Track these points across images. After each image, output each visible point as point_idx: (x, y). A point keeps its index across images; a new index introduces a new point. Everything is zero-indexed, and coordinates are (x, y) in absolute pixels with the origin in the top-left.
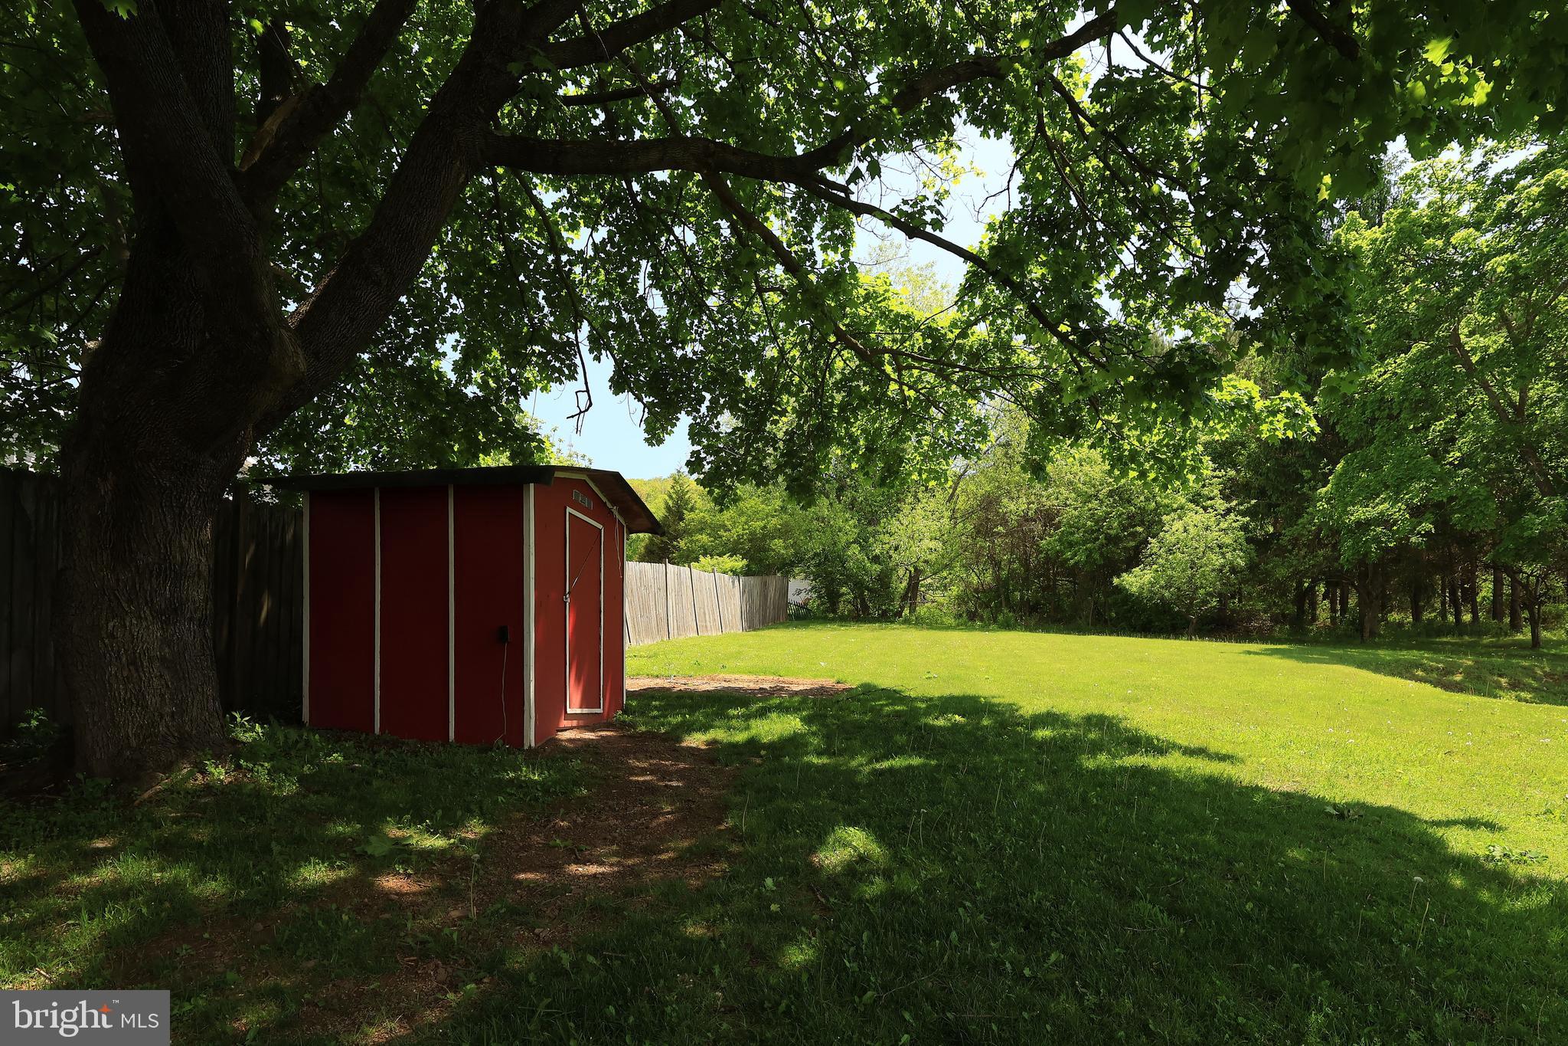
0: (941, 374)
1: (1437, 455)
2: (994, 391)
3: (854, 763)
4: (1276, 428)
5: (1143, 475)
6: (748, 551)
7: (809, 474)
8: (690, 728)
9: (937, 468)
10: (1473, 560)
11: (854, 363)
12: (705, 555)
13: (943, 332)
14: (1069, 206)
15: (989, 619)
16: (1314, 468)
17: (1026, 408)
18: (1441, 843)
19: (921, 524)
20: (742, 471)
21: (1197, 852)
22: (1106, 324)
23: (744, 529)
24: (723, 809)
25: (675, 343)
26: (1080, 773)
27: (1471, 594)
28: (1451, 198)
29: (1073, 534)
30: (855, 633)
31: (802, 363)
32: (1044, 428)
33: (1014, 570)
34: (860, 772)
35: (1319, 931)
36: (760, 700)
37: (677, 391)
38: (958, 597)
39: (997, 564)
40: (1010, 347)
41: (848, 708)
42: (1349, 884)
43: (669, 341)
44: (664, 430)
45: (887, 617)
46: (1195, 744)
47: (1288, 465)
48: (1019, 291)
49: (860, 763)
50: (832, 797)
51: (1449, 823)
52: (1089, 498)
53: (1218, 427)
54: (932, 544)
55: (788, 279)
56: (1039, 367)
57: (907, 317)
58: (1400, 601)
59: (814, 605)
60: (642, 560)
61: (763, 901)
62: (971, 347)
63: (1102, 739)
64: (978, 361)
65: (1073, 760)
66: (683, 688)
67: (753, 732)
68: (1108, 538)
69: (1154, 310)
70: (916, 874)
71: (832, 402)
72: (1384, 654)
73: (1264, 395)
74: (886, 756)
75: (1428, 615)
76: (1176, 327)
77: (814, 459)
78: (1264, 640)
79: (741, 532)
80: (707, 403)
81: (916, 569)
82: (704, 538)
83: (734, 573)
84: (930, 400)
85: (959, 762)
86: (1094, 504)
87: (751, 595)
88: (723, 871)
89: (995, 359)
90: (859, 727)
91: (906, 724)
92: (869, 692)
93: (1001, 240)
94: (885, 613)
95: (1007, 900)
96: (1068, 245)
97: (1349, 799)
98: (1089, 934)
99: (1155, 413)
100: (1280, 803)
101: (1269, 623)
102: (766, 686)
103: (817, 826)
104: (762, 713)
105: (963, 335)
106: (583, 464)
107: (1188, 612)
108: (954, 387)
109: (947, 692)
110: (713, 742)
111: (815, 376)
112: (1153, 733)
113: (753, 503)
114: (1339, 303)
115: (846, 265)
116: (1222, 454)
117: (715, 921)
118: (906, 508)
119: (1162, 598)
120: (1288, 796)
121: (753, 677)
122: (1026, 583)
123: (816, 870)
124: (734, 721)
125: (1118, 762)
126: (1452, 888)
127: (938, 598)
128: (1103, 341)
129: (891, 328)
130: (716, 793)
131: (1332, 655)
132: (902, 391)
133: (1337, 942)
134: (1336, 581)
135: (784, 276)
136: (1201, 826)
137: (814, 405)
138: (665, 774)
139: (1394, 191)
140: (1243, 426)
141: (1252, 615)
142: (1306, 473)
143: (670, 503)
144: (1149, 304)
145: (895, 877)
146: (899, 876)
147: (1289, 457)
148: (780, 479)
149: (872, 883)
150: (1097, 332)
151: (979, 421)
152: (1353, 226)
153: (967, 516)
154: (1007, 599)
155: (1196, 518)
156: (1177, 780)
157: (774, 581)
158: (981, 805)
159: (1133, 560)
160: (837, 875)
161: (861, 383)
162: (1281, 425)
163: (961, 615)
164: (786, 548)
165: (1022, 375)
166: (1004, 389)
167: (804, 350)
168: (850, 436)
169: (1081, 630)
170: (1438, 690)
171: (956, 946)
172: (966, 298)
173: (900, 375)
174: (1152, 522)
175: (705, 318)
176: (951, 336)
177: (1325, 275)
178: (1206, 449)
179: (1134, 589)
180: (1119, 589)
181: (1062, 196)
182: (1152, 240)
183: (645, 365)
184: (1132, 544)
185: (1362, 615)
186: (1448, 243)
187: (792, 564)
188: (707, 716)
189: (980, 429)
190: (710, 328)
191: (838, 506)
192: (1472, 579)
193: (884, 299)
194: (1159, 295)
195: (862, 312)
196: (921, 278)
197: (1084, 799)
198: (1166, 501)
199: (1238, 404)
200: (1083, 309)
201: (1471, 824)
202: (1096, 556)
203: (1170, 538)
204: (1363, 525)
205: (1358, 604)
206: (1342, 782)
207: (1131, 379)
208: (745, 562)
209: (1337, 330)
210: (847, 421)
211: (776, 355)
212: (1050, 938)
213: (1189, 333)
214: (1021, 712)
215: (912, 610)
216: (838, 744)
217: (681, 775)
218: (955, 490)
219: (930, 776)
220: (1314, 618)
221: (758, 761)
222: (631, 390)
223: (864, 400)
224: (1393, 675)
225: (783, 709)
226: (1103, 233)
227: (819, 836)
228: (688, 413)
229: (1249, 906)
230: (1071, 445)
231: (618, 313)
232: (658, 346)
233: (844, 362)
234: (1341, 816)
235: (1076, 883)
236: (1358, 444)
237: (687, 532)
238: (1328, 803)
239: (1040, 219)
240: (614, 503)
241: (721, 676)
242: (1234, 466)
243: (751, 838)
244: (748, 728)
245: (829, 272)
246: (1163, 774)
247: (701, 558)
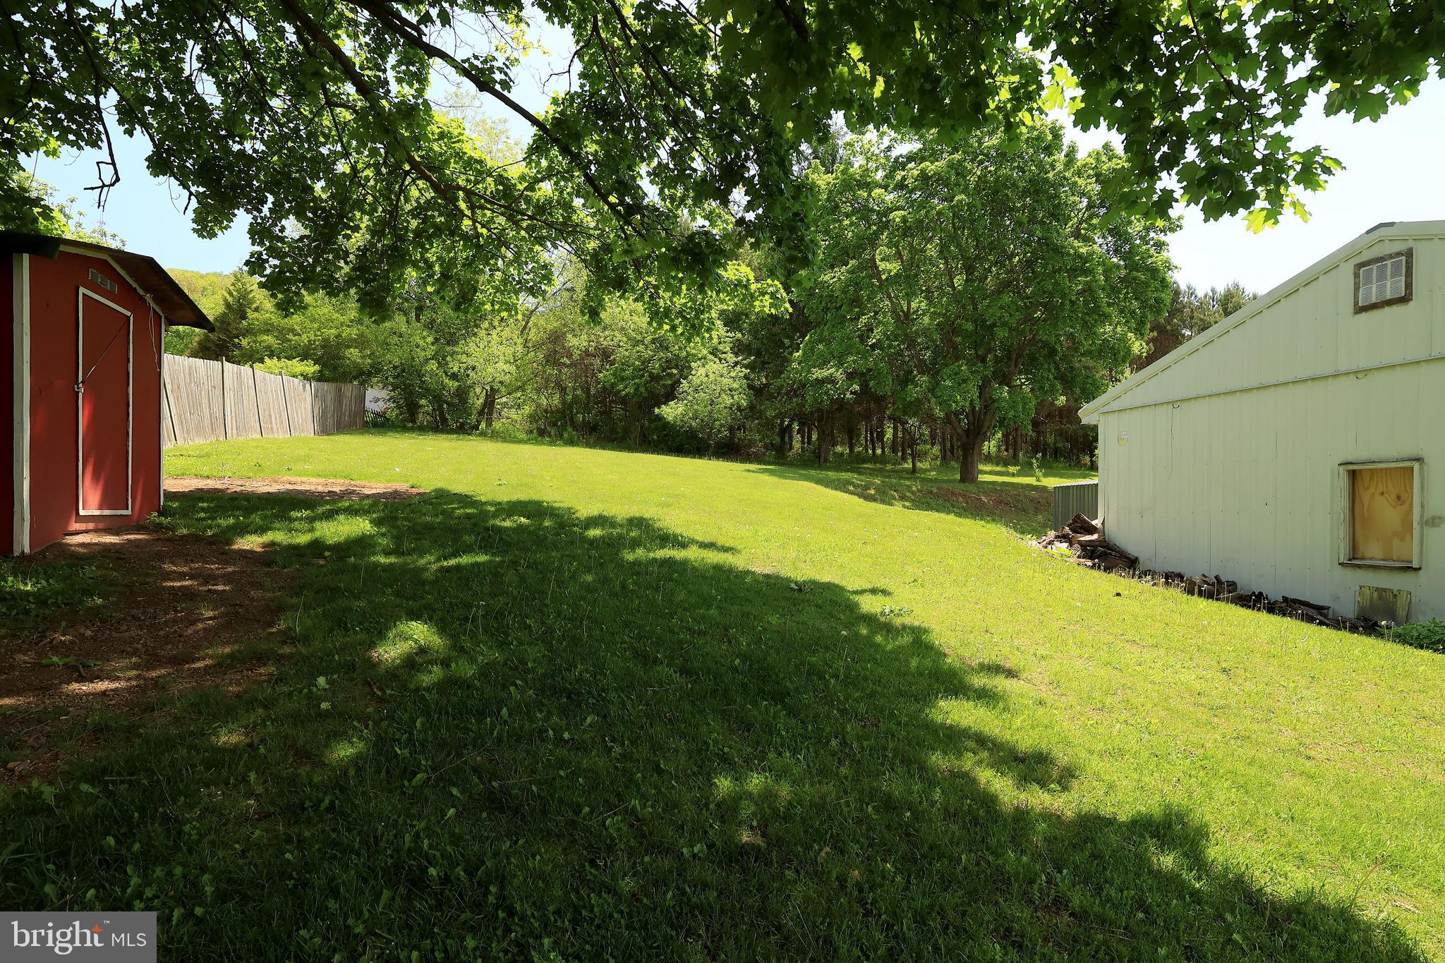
0: (510, 218)
1: (863, 338)
2: (558, 242)
3: (422, 562)
4: (764, 305)
5: (673, 328)
6: (321, 358)
7: (383, 291)
8: (243, 530)
9: (508, 301)
10: (882, 411)
11: (430, 194)
12: (271, 357)
13: (513, 182)
14: (619, 100)
15: (556, 435)
16: (792, 339)
17: (584, 261)
18: (857, 605)
19: (495, 349)
20: (310, 280)
21: (704, 623)
22: (645, 202)
23: (316, 336)
24: (276, 610)
25: (231, 135)
26: (621, 565)
27: (881, 435)
28: (872, 165)
29: (624, 370)
30: (432, 442)
31: (376, 184)
32: (599, 280)
33: (577, 395)
34: (427, 569)
35: (781, 676)
36: (327, 502)
37: (234, 187)
38: (530, 416)
39: (563, 390)
40: (571, 207)
41: (420, 511)
42: (802, 639)
43: (223, 133)
44: (218, 222)
45: (464, 429)
46: (708, 540)
47: (775, 335)
48: (577, 160)
49: (430, 562)
50: (398, 594)
51: (862, 592)
52: (637, 343)
53: (727, 299)
54: (507, 367)
55: (361, 100)
56: (596, 228)
57: (480, 162)
58: (843, 439)
59: (393, 415)
60: (194, 355)
61: (314, 700)
62: (538, 200)
63: (640, 537)
64: (543, 214)
65: (617, 554)
66: (238, 489)
67: (318, 534)
68: (651, 375)
69: (683, 200)
70: (473, 660)
71: (408, 226)
72: (832, 474)
73: (757, 280)
74: (455, 555)
75: (858, 449)
76: (698, 217)
77: (388, 278)
78: (759, 462)
79: (313, 338)
80: (269, 205)
81: (492, 388)
82: (269, 339)
83: (305, 377)
84: (501, 241)
85: (521, 557)
86: (641, 348)
87: (324, 400)
88: (271, 675)
89: (559, 215)
90: (430, 528)
91: (475, 525)
92: (442, 496)
93: (562, 113)
94: (462, 425)
95: (553, 676)
96: (618, 132)
97: (805, 578)
98: (619, 696)
99: (681, 281)
100: (762, 583)
101: (762, 450)
102: (337, 489)
103: (378, 623)
104: (329, 516)
105: (531, 188)
106: (113, 244)
107: (709, 438)
108: (523, 233)
109: (515, 497)
110: (273, 544)
111: (389, 199)
112: (678, 531)
113: (326, 311)
114: (802, 220)
115: (420, 101)
116: (732, 321)
117: (255, 727)
118: (482, 333)
119: (690, 427)
120: (767, 576)
121: (321, 480)
122: (587, 408)
123: (372, 665)
124: (296, 523)
125: (652, 555)
126: (861, 635)
127: (513, 415)
128: (643, 216)
129: (465, 168)
130: (269, 595)
131: (801, 474)
132: (476, 228)
133: (791, 682)
134: (805, 421)
135: (356, 96)
136: (707, 602)
137: (389, 224)
138: (209, 578)
139: (841, 151)
140: (742, 301)
141: (752, 443)
142: (786, 341)
143: (230, 299)
144: (679, 195)
145: (453, 665)
146: (457, 664)
147: (776, 329)
148: (353, 291)
149: (430, 672)
150: (637, 207)
151: (545, 267)
152: (816, 170)
153: (537, 347)
154: (572, 420)
155: (714, 366)
156: (693, 568)
157: (349, 389)
158: (537, 595)
159: (670, 395)
160: (396, 668)
161: (436, 214)
162: (767, 304)
163: (531, 432)
164: (363, 357)
165: (581, 233)
166: (566, 242)
167: (378, 173)
168: (426, 261)
169: (630, 449)
170: (861, 500)
171: (505, 722)
172: (534, 157)
173: (473, 213)
174: (683, 366)
175: (267, 118)
176: (521, 187)
177: (793, 197)
178: (720, 315)
179: (670, 418)
180: (659, 418)
181: (613, 90)
182: (681, 144)
183: (192, 152)
184: (670, 382)
185: (819, 448)
186: (869, 195)
187: (370, 374)
188: (264, 518)
189: (545, 273)
190: (274, 129)
191: (415, 324)
192: (881, 426)
193: (459, 141)
194: (686, 189)
195: (436, 148)
196: (495, 133)
197: (624, 586)
198: (694, 351)
199: (738, 284)
200: (627, 187)
201: (874, 591)
202: (642, 390)
203: (696, 381)
204: (820, 382)
205: (818, 439)
206: (802, 565)
207: (663, 250)
208: (317, 367)
209: (802, 239)
210: (423, 246)
211: (348, 171)
212: (587, 704)
213: (707, 223)
214: (577, 515)
215: (489, 424)
216: (406, 545)
217: (228, 578)
218: (527, 322)
219: (493, 571)
220: (791, 448)
221: (322, 562)
222: (173, 175)
223: (439, 230)
224: (836, 489)
225: (352, 512)
226: (645, 129)
227: (380, 632)
228: (248, 211)
229: (737, 662)
230: (620, 297)
231: (158, 89)
232: (210, 135)
233: (419, 192)
234: (800, 590)
235: (612, 656)
236: (818, 325)
237: (248, 332)
238: (792, 581)
239: (595, 104)
240: (147, 290)
241: (285, 478)
242: (740, 331)
243: (306, 639)
244: (312, 530)
245: (402, 102)
246: (685, 562)
247: (267, 359)
